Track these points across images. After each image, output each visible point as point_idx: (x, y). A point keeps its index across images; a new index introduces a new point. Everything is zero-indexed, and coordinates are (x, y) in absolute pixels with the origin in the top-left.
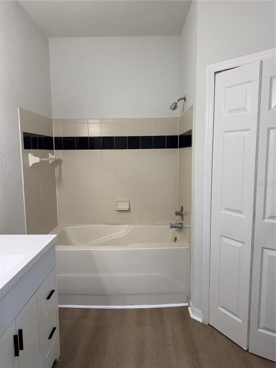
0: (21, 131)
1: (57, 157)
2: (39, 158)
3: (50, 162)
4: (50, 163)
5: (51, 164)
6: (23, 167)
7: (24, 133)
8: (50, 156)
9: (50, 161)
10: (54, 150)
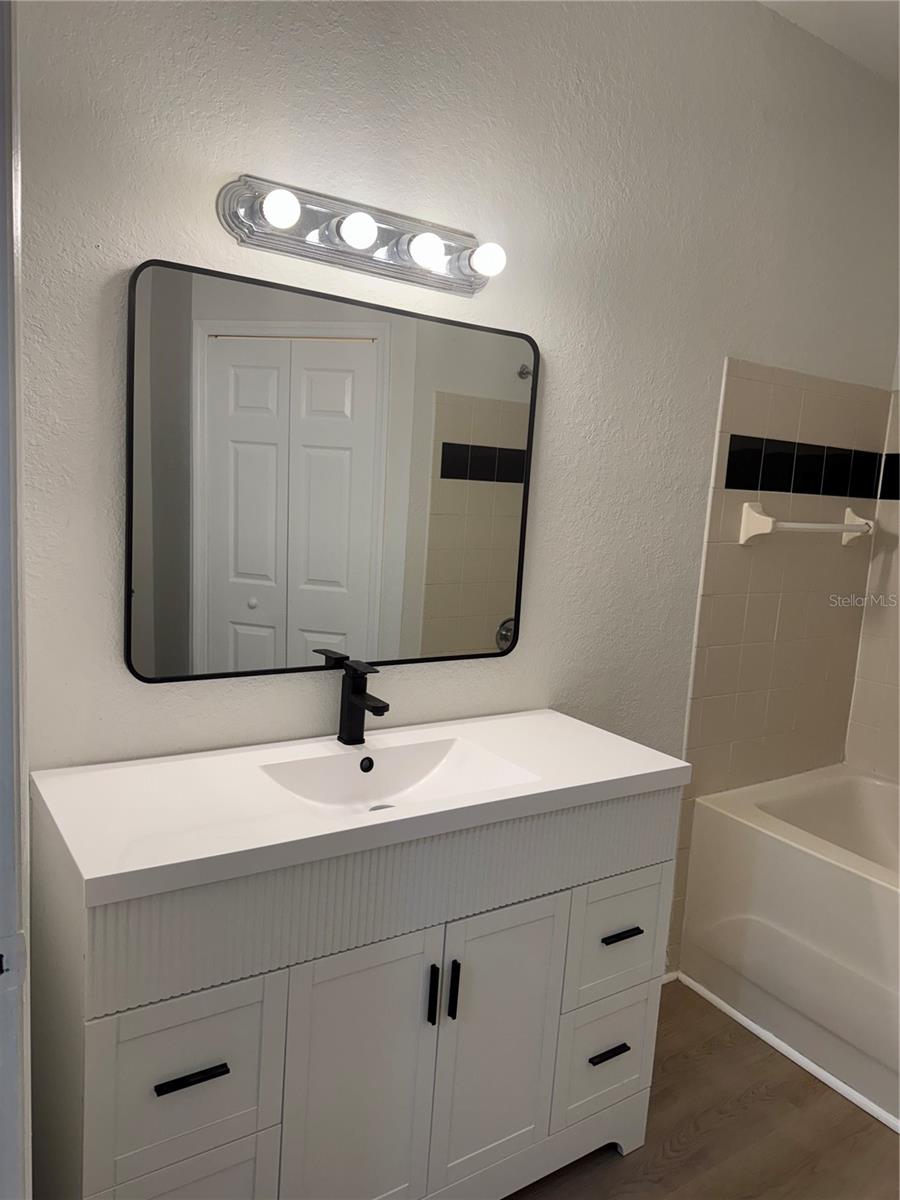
0: (721, 432)
1: (871, 523)
2: (769, 521)
3: (846, 538)
4: (844, 542)
5: (845, 546)
6: (708, 542)
7: (734, 438)
8: (851, 518)
9: (844, 534)
10: (879, 501)
